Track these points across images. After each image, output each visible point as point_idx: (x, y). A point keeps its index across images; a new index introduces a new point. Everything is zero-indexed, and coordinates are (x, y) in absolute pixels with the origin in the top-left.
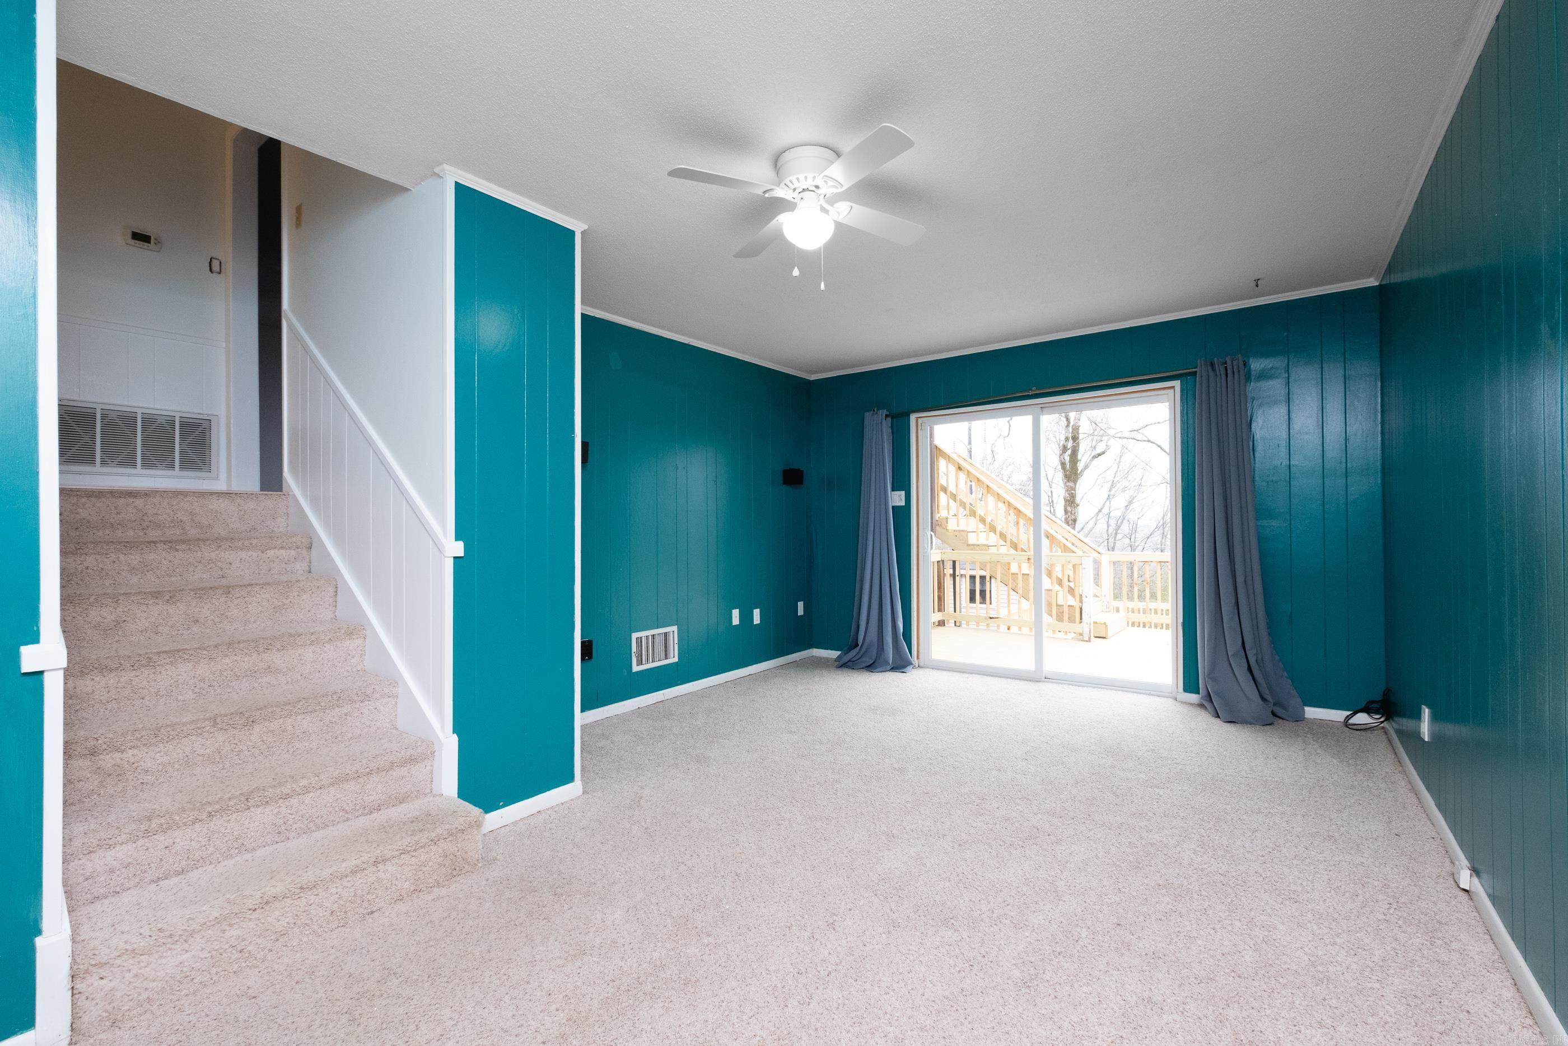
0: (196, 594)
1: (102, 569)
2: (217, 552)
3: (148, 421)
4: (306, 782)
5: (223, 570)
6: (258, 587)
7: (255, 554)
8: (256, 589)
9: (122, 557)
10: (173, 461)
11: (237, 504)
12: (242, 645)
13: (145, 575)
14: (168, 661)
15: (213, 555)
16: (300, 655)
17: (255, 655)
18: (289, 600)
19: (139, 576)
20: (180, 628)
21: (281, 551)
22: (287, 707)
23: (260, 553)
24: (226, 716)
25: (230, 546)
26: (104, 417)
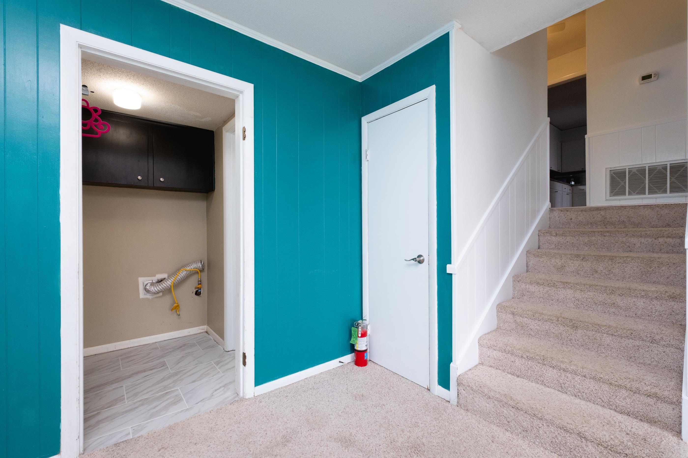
0: (595, 258)
1: (573, 243)
2: (626, 238)
3: (652, 170)
4: (575, 368)
5: (630, 248)
6: (630, 258)
7: (650, 240)
8: (629, 259)
9: (581, 238)
10: (666, 189)
11: (656, 211)
12: (597, 287)
13: (591, 247)
14: (561, 286)
15: (624, 239)
16: (634, 301)
17: (605, 295)
18: (652, 269)
19: (588, 247)
20: (588, 274)
21: (669, 239)
22: (596, 326)
23: (653, 239)
24: (564, 318)
25: (633, 235)
26: (630, 172)
